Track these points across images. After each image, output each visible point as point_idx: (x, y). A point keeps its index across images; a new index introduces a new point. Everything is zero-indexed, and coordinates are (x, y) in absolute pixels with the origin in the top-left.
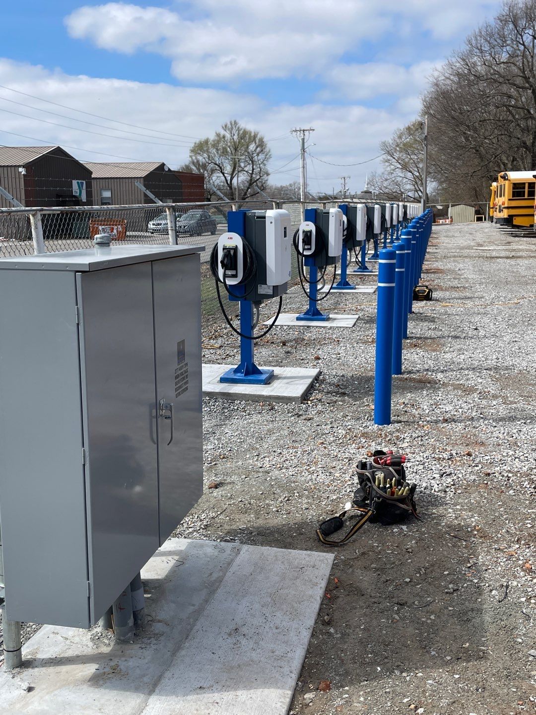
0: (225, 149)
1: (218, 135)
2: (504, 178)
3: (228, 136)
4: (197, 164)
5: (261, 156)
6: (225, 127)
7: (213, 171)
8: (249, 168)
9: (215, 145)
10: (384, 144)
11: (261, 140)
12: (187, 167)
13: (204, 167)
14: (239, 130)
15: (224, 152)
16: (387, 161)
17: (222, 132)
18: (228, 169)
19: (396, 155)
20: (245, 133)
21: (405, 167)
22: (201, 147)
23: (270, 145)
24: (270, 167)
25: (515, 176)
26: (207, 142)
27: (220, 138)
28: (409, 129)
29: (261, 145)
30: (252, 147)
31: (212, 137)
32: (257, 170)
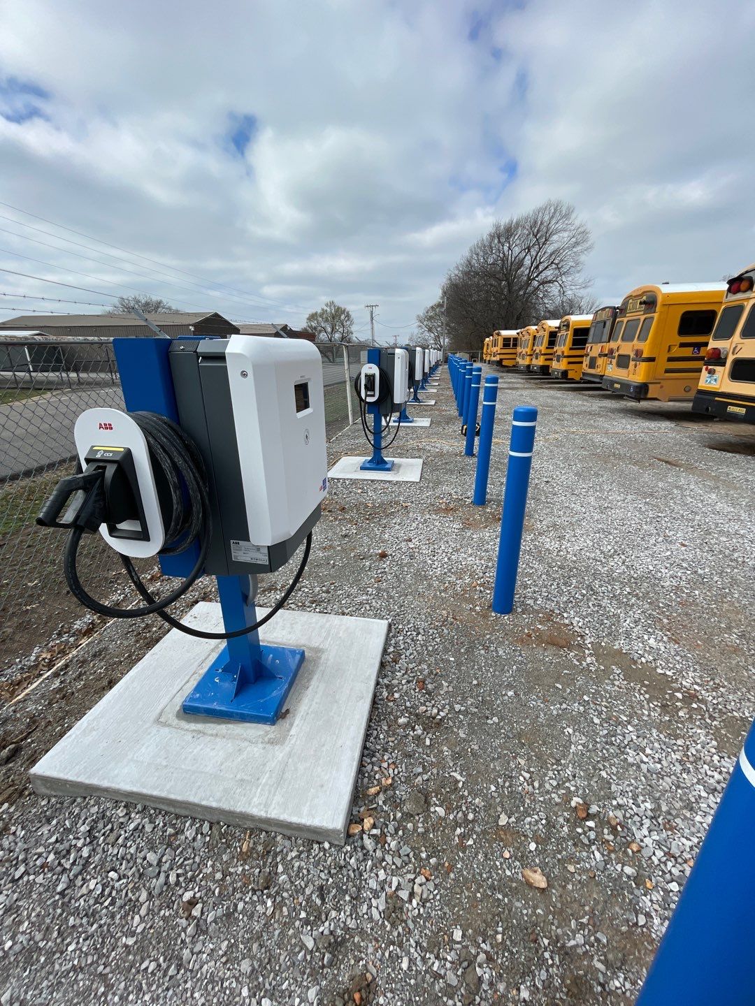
0: (327, 318)
1: (323, 310)
2: (498, 334)
3: (328, 310)
4: (311, 327)
5: (348, 323)
6: (327, 305)
7: (320, 331)
8: (341, 330)
9: (321, 316)
10: (418, 316)
11: (348, 313)
12: (305, 329)
13: (315, 328)
14: (335, 306)
15: (327, 320)
16: (420, 326)
17: (325, 308)
18: (329, 330)
19: (425, 323)
20: (338, 308)
21: (430, 330)
22: (313, 317)
23: (353, 315)
24: (353, 328)
25: (505, 333)
26: (316, 313)
27: (324, 311)
28: (432, 307)
29: (348, 316)
30: (343, 317)
31: (319, 311)
32: (346, 331)
